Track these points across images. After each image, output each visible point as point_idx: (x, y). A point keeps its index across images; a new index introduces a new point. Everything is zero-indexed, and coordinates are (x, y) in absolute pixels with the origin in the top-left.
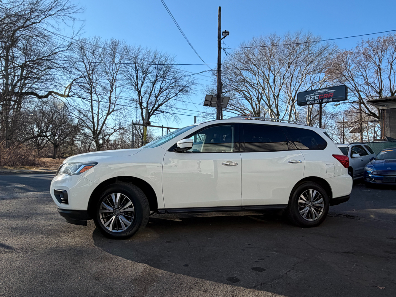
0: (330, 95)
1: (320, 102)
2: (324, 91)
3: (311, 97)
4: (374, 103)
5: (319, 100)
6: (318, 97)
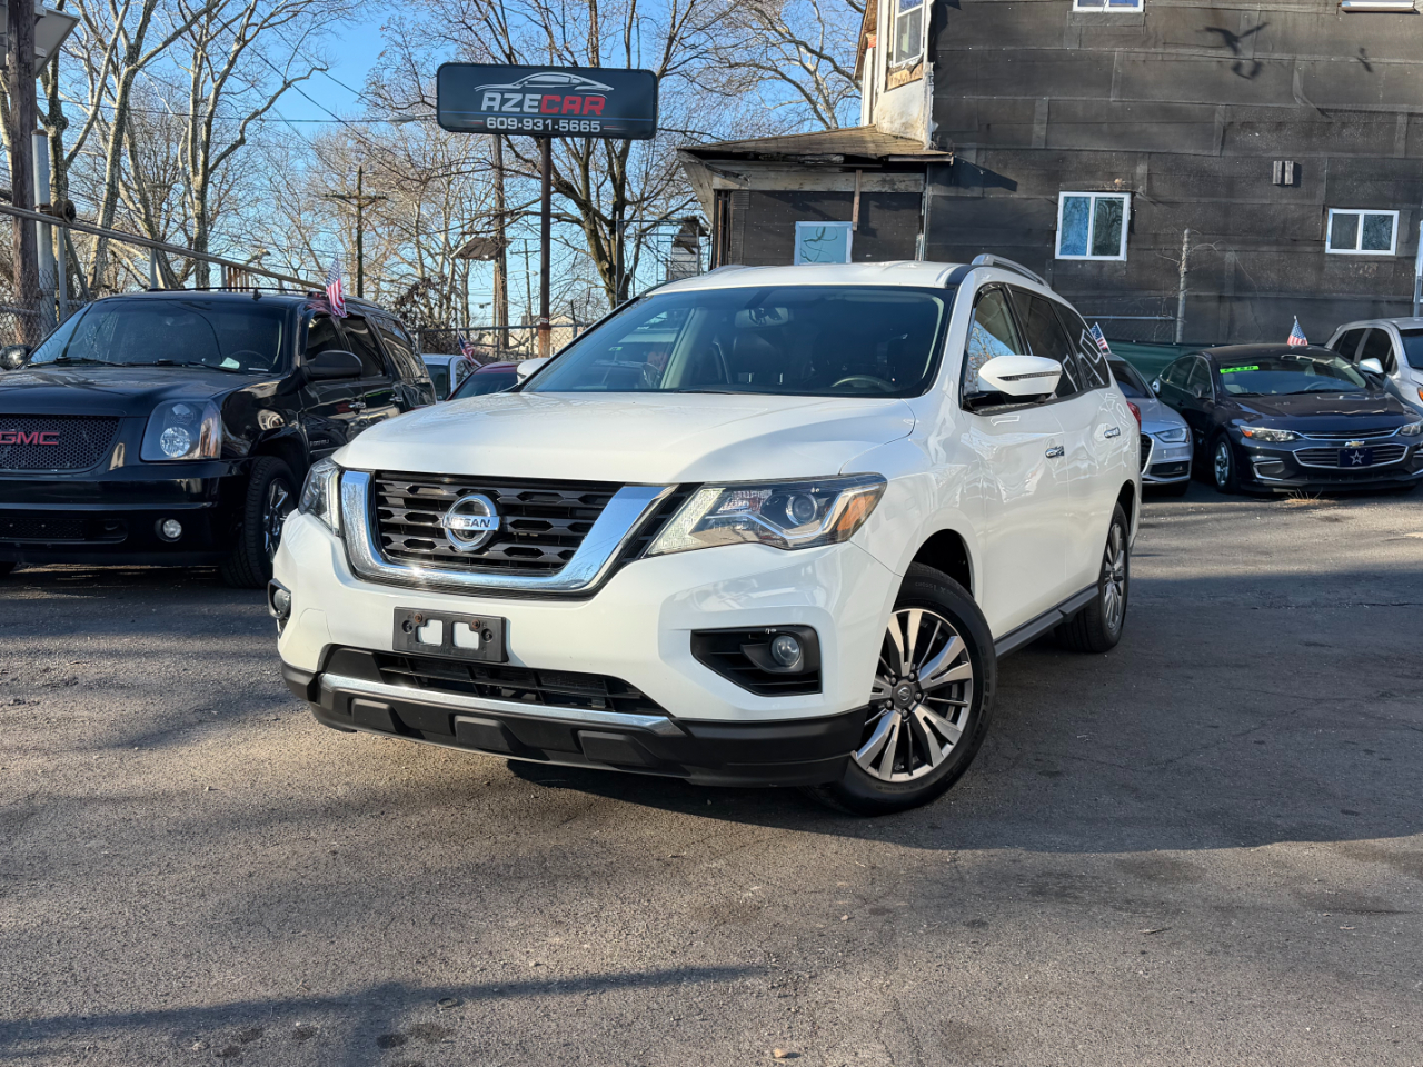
0: (592, 103)
1: (546, 126)
2: (563, 78)
3: (506, 96)
4: (705, 162)
5: (545, 120)
6: (536, 104)
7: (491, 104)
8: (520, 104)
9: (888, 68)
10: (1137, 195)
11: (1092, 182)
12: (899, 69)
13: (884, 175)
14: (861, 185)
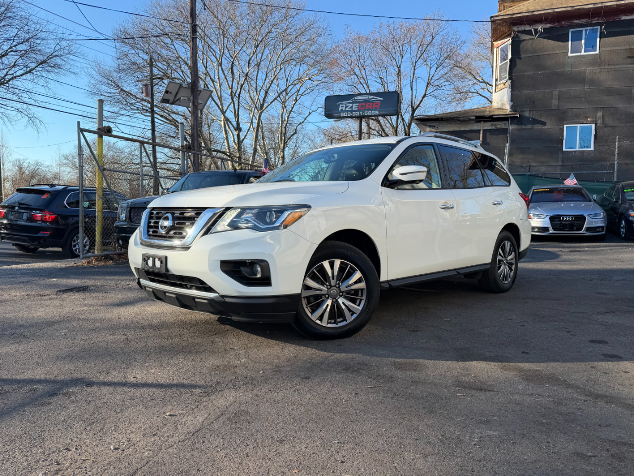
0: (376, 105)
1: (360, 115)
2: (366, 97)
3: (347, 105)
4: (422, 123)
5: (360, 112)
6: (357, 107)
7: (342, 108)
8: (352, 107)
9: (496, 84)
10: (598, 124)
11: (578, 121)
12: (500, 84)
13: (492, 123)
14: (483, 127)
